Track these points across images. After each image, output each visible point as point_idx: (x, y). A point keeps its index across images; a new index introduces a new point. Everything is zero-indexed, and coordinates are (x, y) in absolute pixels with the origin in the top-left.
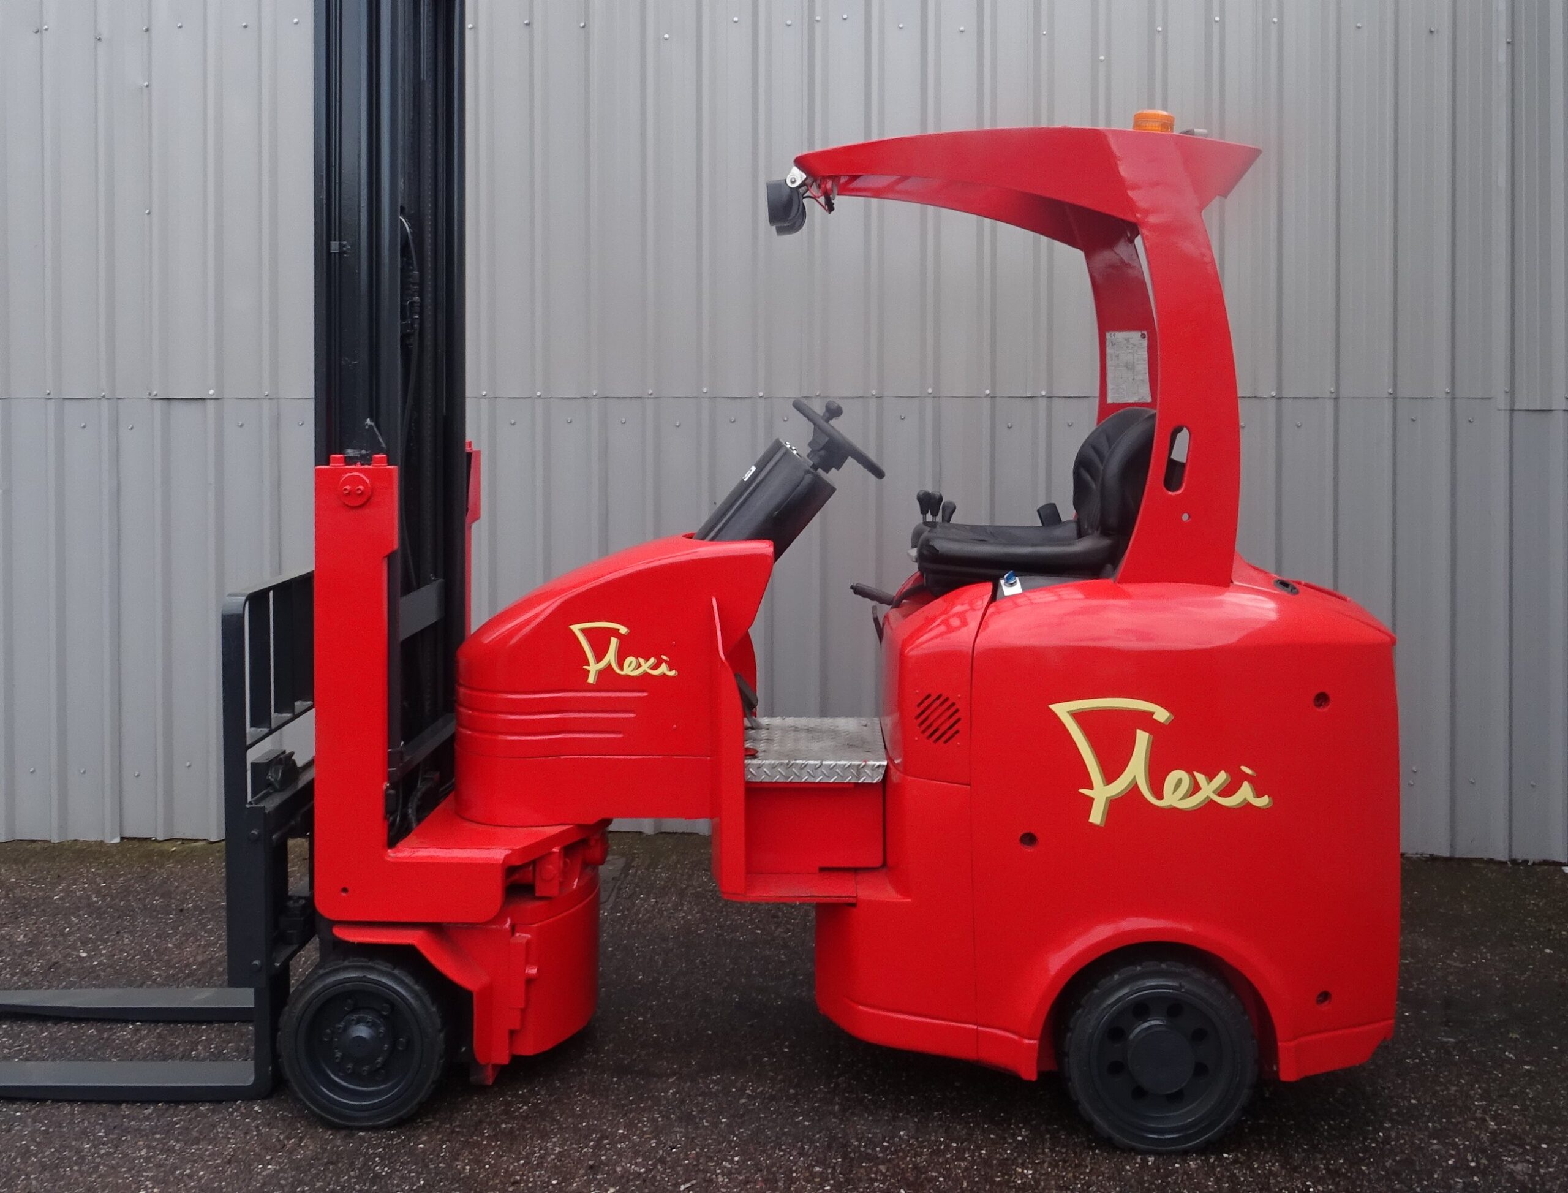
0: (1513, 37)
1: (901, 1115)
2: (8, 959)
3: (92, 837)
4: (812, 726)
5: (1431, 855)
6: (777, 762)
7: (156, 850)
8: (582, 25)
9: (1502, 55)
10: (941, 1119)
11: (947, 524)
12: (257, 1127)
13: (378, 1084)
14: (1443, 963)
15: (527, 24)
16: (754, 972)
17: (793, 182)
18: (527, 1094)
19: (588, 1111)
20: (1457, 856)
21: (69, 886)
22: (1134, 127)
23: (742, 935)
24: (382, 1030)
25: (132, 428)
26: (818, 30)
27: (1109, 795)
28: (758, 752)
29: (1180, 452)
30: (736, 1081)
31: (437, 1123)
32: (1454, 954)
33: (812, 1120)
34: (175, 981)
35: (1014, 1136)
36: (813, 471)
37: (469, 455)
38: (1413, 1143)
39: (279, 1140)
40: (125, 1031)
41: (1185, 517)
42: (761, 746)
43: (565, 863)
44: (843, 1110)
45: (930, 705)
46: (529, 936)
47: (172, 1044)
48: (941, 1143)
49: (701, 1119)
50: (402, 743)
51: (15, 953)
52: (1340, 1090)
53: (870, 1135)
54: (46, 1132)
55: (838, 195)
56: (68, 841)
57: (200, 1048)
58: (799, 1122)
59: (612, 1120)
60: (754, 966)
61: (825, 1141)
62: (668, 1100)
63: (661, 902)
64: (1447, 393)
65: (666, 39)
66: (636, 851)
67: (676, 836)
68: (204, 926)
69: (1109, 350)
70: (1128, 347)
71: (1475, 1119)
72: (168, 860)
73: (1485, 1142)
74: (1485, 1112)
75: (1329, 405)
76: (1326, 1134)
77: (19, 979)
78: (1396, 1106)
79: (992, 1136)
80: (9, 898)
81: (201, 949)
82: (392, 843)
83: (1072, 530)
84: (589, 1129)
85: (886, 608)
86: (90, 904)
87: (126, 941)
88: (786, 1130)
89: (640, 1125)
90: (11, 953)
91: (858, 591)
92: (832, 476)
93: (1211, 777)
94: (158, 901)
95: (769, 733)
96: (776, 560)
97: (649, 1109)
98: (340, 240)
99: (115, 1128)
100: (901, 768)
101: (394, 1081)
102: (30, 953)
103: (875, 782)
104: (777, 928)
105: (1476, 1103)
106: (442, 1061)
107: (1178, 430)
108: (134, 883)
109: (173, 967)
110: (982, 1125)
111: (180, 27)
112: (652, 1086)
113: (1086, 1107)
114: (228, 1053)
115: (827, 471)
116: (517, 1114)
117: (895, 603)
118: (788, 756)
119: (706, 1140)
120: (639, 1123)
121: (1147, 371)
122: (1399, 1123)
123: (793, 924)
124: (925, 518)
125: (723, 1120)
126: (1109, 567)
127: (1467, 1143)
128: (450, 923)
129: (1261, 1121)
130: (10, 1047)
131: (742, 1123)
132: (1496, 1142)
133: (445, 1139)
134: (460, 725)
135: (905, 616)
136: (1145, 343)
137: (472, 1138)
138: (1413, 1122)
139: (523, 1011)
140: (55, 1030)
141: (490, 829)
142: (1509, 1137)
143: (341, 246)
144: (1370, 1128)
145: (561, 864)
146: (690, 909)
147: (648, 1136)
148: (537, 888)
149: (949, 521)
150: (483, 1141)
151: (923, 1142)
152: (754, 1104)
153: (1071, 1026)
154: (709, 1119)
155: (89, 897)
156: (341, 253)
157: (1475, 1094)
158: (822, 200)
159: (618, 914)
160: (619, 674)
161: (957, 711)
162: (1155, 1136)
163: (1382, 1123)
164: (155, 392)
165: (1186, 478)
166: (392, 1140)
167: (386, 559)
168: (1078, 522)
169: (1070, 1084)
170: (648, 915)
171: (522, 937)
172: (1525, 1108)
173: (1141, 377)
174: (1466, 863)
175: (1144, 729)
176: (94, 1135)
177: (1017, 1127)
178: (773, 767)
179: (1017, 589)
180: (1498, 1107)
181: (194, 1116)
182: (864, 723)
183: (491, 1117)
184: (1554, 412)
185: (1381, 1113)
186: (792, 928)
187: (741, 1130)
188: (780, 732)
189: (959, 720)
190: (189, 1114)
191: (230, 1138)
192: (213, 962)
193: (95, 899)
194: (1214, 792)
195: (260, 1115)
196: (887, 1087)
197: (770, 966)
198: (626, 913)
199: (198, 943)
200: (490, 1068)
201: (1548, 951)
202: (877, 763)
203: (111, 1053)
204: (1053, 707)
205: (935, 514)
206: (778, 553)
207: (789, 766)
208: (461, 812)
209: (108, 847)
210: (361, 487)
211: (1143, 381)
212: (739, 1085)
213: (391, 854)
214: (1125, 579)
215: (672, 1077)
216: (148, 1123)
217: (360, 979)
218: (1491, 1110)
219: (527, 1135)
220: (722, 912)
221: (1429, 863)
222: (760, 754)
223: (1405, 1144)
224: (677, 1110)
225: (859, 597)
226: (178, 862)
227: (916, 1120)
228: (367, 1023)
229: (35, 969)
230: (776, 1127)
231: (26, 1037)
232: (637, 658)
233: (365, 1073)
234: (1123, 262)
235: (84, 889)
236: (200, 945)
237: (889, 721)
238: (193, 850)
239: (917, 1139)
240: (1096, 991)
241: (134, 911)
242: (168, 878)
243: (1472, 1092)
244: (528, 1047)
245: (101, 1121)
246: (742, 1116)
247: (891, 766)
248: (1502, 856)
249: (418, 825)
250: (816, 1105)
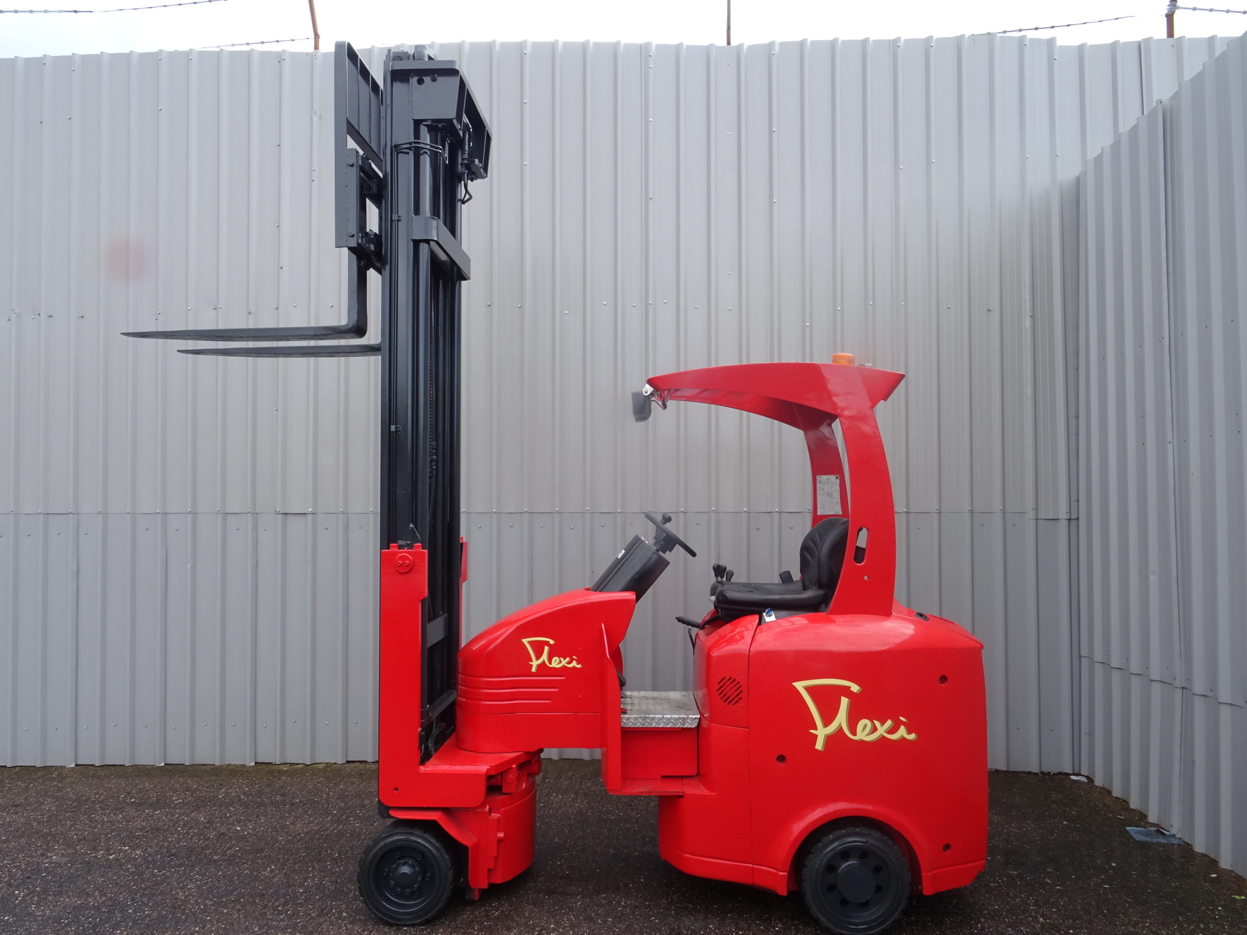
0: (1034, 314)
1: (709, 916)
2: (196, 831)
3: (239, 762)
4: (656, 696)
5: (996, 770)
6: (639, 716)
7: (276, 769)
8: (519, 306)
9: (1028, 323)
10: (732, 918)
11: (729, 583)
12: (345, 925)
13: (414, 900)
14: (1008, 829)
15: (489, 305)
16: (621, 837)
17: (646, 393)
18: (497, 906)
19: (533, 915)
20: (1010, 770)
21: (227, 790)
22: (833, 362)
23: (612, 816)
24: (417, 869)
25: (265, 530)
26: (651, 308)
27: (826, 733)
28: (627, 710)
29: (862, 541)
30: (615, 898)
31: (448, 922)
32: (1013, 825)
33: (659, 919)
34: (292, 843)
35: (774, 927)
36: (657, 552)
37: (462, 544)
38: (998, 931)
39: (358, 932)
40: (266, 871)
41: (866, 578)
42: (628, 707)
43: (519, 774)
44: (677, 914)
45: (725, 684)
46: (499, 815)
47: (293, 878)
48: (733, 932)
49: (597, 919)
50: (428, 706)
51: (199, 828)
52: (955, 901)
53: (693, 928)
54: (225, 928)
55: (670, 400)
56: (225, 765)
57: (309, 880)
58: (652, 921)
59: (547, 920)
60: (621, 833)
61: (668, 931)
62: (577, 909)
63: (565, 798)
64: (1001, 510)
65: (566, 314)
66: (548, 769)
67: (570, 761)
68: (306, 812)
69: (818, 485)
70: (828, 484)
71: (1031, 917)
72: (283, 775)
73: (1038, 930)
74: (1036, 913)
75: (936, 516)
76: (948, 925)
77: (203, 842)
78: (987, 909)
79: (762, 928)
80: (194, 796)
81: (305, 826)
82: (422, 763)
83: (800, 585)
84: (534, 925)
85: (695, 631)
86: (240, 800)
87: (262, 821)
88: (645, 925)
89: (563, 922)
90: (197, 828)
91: (680, 620)
92: (667, 556)
93: (883, 723)
94: (279, 798)
95: (632, 700)
96: (637, 602)
97: (568, 913)
98: (396, 424)
99: (264, 926)
100: (709, 719)
101: (423, 898)
102: (208, 828)
103: (693, 727)
104: (632, 812)
105: (1031, 908)
106: (451, 887)
107: (861, 529)
108: (265, 788)
109: (291, 835)
110: (755, 921)
111: (295, 306)
112: (568, 901)
113: (815, 911)
114: (326, 883)
115: (664, 553)
116: (493, 916)
117: (701, 627)
118: (644, 713)
119: (600, 931)
120: (562, 921)
121: (839, 497)
122: (989, 919)
123: (641, 810)
124: (717, 579)
125: (610, 920)
126: (823, 605)
127: (1028, 930)
128: (455, 808)
129: (912, 919)
130: (201, 880)
131: (620, 921)
132: (1044, 929)
133: (453, 931)
134: (458, 696)
135: (708, 634)
136: (838, 481)
137: (468, 930)
138: (997, 918)
139: (496, 858)
140: (226, 871)
141: (475, 754)
142: (1051, 927)
143: (396, 428)
144: (973, 922)
145: (517, 774)
146: (582, 802)
147: (567, 929)
148: (503, 788)
149: (730, 580)
150: (474, 931)
151: (723, 931)
152: (627, 911)
153: (806, 864)
154: (602, 919)
155: (239, 796)
156: (397, 431)
157: (1030, 903)
158: (660, 403)
159: (542, 805)
160: (549, 667)
161: (741, 686)
162: (854, 927)
163: (979, 919)
164: (278, 510)
165: (866, 556)
166: (423, 932)
167: (421, 602)
168: (803, 580)
169: (806, 898)
170: (558, 805)
171: (495, 816)
172: (1059, 910)
173: (835, 500)
174: (1016, 774)
175: (845, 696)
176: (252, 929)
177: (775, 922)
178: (636, 719)
179: (773, 618)
180: (1043, 910)
181: (309, 919)
182: (684, 694)
183: (478, 918)
184: (1060, 520)
185: (978, 913)
186: (640, 812)
187: (620, 925)
188: (638, 699)
189: (742, 691)
190: (306, 918)
191: (330, 931)
192: (313, 832)
193: (243, 797)
194: (885, 732)
195: (346, 918)
196: (700, 901)
197: (630, 834)
198: (546, 804)
199: (303, 822)
200: (477, 892)
201: (1065, 823)
202: (694, 717)
203: (259, 883)
204: (795, 684)
205: (722, 577)
206: (638, 599)
207: (645, 718)
208: (460, 745)
209: (248, 768)
210: (407, 562)
211: (837, 502)
212: (617, 899)
213: (422, 769)
214: (833, 612)
215: (579, 896)
216: (282, 923)
217: (405, 840)
218: (1040, 912)
219: (499, 928)
220: (600, 803)
221: (995, 774)
222: (628, 712)
223: (993, 930)
224: (583, 914)
225: (680, 623)
226: (289, 776)
227: (718, 919)
228: (409, 865)
229: (212, 837)
230: (640, 923)
231: (209, 875)
232: (559, 657)
233: (407, 894)
234: (825, 436)
235: (236, 791)
236: (305, 823)
237: (700, 693)
238: (297, 769)
239: (720, 930)
240: (820, 844)
241: (265, 804)
242: (284, 785)
243: (1029, 902)
244: (498, 879)
245: (256, 922)
246: (621, 916)
247: (702, 718)
248: (1035, 770)
249: (436, 752)
250: (661, 911)
